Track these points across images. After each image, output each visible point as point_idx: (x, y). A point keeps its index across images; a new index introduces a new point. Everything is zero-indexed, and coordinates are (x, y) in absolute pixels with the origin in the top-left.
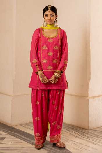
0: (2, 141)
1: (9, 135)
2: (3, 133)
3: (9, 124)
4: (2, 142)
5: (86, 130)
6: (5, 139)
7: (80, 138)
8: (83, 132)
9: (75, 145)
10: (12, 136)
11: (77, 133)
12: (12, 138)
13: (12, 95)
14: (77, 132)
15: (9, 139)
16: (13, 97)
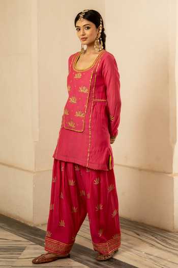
0: (20, 254)
1: (32, 243)
2: (21, 239)
3: (30, 223)
4: (21, 257)
5: (169, 233)
6: (24, 251)
7: (161, 249)
8: (165, 237)
9: (152, 261)
10: (37, 244)
11: (153, 238)
12: (37, 249)
13: (34, 171)
14: (152, 236)
15: (33, 251)
16: (35, 174)
